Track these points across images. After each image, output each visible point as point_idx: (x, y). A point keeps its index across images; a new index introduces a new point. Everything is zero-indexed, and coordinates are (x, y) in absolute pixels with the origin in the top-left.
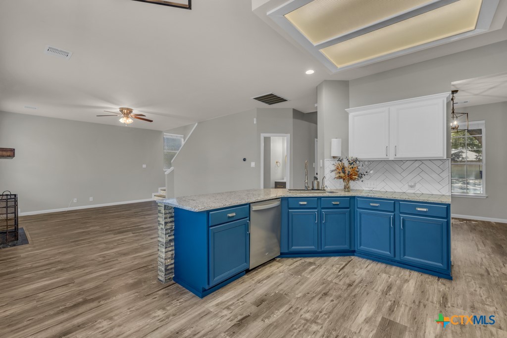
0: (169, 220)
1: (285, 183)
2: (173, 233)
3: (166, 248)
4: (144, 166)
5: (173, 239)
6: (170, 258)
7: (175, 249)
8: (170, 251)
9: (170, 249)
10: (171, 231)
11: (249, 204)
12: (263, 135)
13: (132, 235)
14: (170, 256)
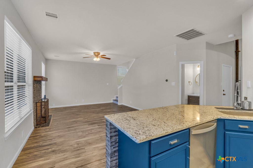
0: (113, 134)
1: (199, 97)
2: (117, 145)
3: (111, 158)
4: (108, 84)
5: (117, 150)
6: (114, 166)
7: (119, 159)
8: (115, 160)
9: (115, 158)
10: (116, 143)
11: (189, 129)
12: (181, 63)
13: (97, 127)
14: (114, 165)
